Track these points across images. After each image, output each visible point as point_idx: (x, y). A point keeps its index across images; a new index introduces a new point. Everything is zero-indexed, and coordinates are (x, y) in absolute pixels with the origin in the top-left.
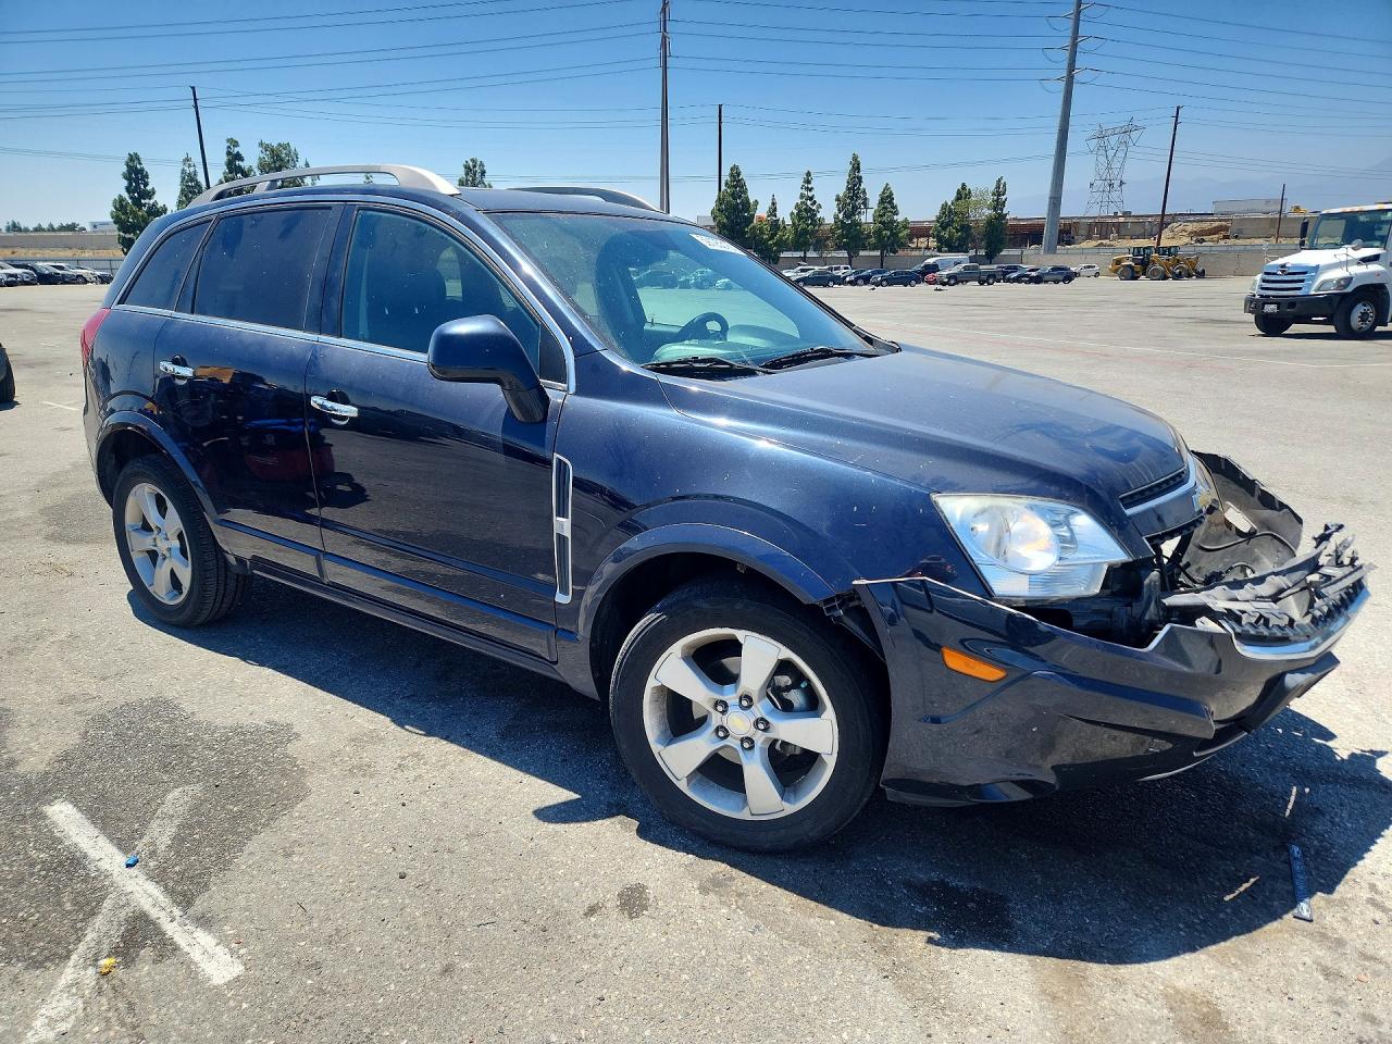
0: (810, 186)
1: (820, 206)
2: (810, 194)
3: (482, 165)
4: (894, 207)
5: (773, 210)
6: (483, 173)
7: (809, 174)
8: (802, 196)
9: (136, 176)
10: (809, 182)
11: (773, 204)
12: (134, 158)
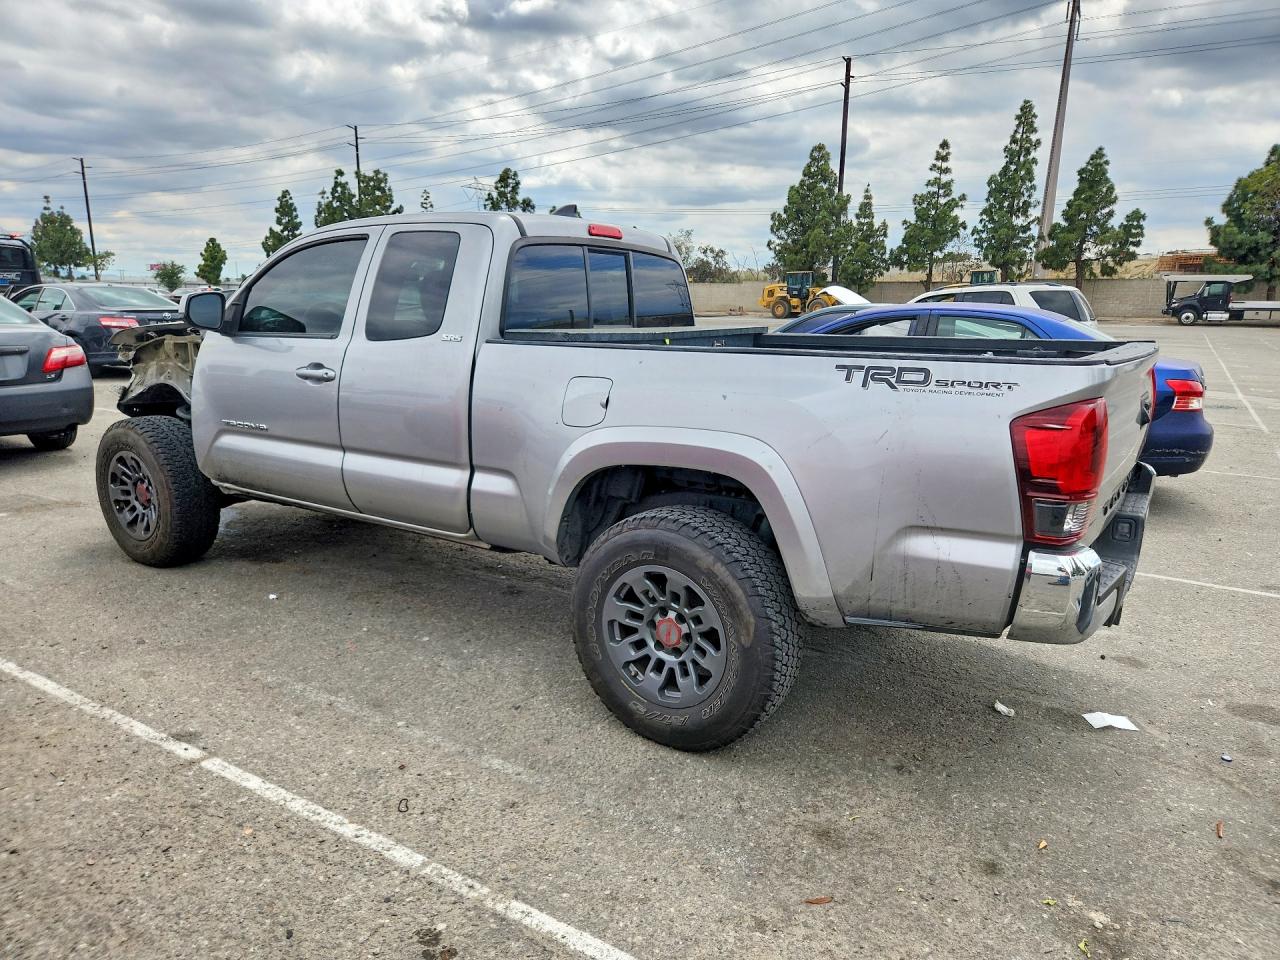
0: (944, 165)
1: (963, 197)
2: (945, 178)
3: (515, 174)
4: (1111, 189)
5: (866, 209)
6: (518, 183)
7: (945, 145)
8: (929, 184)
9: (286, 209)
10: (944, 159)
11: (868, 197)
12: (285, 193)
